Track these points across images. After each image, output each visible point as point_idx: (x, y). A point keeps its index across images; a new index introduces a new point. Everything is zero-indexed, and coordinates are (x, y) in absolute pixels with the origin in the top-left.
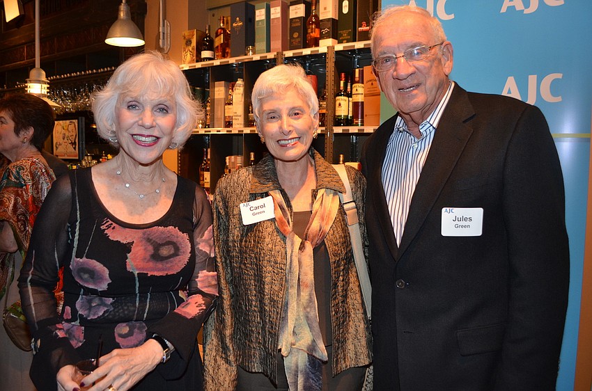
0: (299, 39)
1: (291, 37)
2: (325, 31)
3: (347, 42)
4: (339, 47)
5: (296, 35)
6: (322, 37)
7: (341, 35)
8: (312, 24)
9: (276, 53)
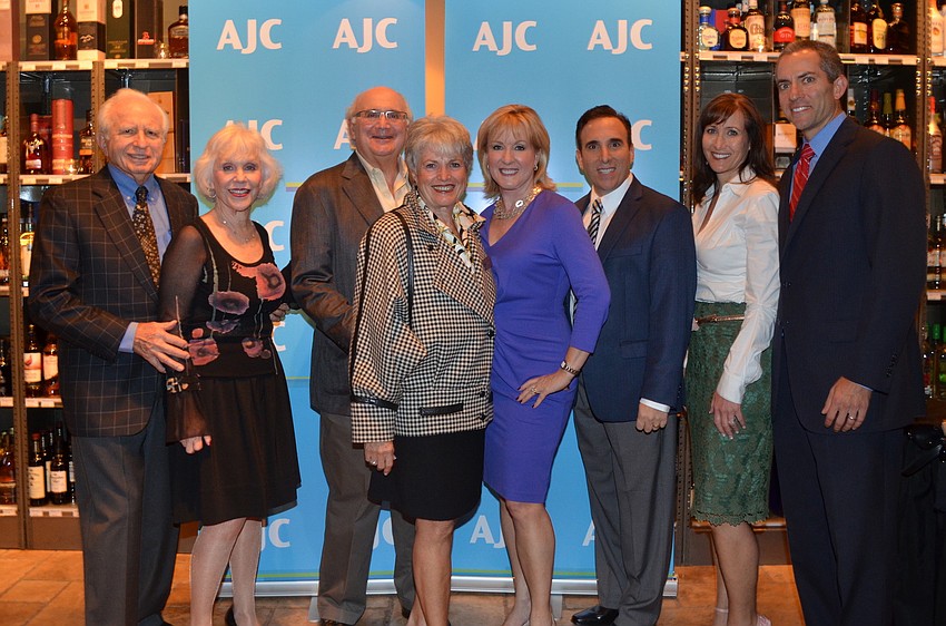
0: (43, 46)
1: (29, 41)
2: (87, 38)
3: (121, 58)
4: (112, 64)
5: (37, 39)
6: (82, 46)
7: (111, 47)
8: (63, 26)
9: (5, 64)
